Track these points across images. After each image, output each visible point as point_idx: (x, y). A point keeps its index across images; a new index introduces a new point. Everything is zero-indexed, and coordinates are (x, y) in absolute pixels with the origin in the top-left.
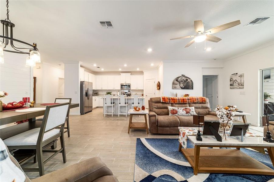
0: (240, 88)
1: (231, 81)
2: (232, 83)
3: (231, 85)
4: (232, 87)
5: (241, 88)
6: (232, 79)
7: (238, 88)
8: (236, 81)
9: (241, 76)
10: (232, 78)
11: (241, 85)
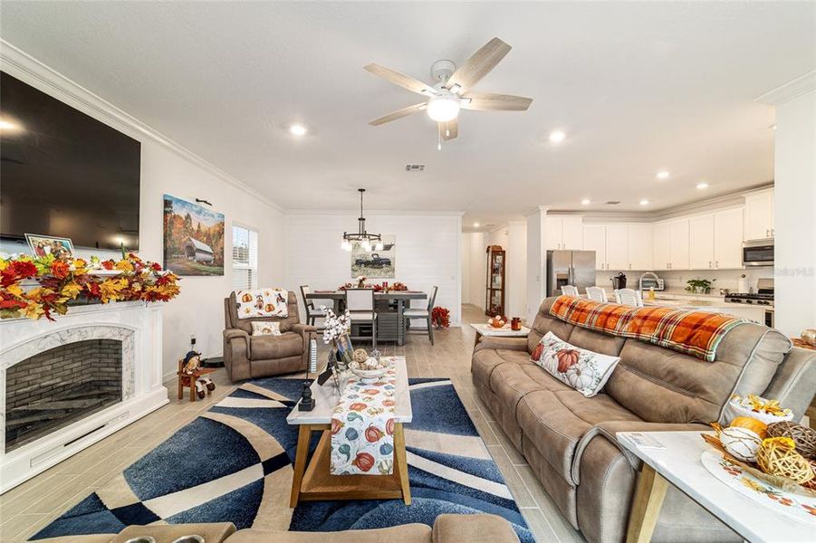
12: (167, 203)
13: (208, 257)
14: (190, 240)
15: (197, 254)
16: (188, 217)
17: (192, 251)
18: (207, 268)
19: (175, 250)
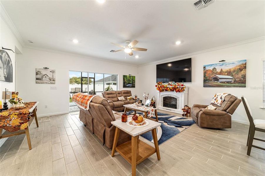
0: (51, 83)
1: (37, 74)
2: (39, 76)
3: (37, 79)
4: (38, 81)
5: (53, 83)
6: (39, 73)
7: (50, 83)
8: (46, 75)
9: (53, 72)
10: (40, 71)
11: (53, 80)
12: (204, 67)
13: (230, 80)
14: (215, 76)
15: (219, 80)
16: (214, 68)
17: (216, 79)
18: (228, 84)
19: (209, 80)
